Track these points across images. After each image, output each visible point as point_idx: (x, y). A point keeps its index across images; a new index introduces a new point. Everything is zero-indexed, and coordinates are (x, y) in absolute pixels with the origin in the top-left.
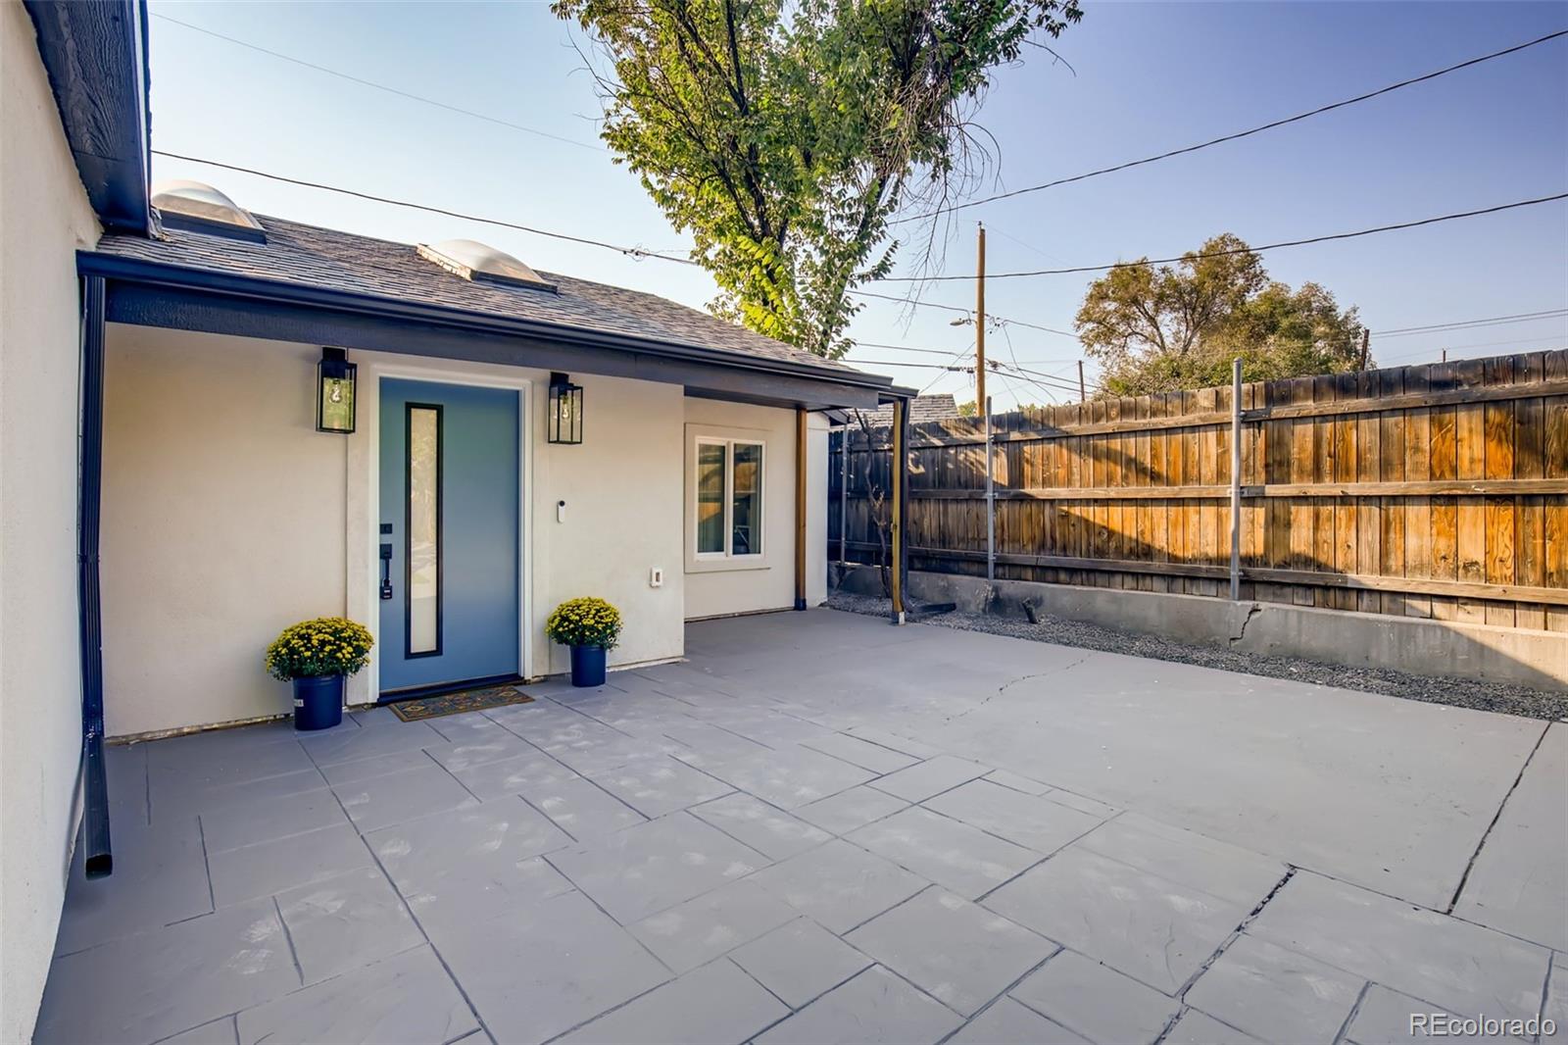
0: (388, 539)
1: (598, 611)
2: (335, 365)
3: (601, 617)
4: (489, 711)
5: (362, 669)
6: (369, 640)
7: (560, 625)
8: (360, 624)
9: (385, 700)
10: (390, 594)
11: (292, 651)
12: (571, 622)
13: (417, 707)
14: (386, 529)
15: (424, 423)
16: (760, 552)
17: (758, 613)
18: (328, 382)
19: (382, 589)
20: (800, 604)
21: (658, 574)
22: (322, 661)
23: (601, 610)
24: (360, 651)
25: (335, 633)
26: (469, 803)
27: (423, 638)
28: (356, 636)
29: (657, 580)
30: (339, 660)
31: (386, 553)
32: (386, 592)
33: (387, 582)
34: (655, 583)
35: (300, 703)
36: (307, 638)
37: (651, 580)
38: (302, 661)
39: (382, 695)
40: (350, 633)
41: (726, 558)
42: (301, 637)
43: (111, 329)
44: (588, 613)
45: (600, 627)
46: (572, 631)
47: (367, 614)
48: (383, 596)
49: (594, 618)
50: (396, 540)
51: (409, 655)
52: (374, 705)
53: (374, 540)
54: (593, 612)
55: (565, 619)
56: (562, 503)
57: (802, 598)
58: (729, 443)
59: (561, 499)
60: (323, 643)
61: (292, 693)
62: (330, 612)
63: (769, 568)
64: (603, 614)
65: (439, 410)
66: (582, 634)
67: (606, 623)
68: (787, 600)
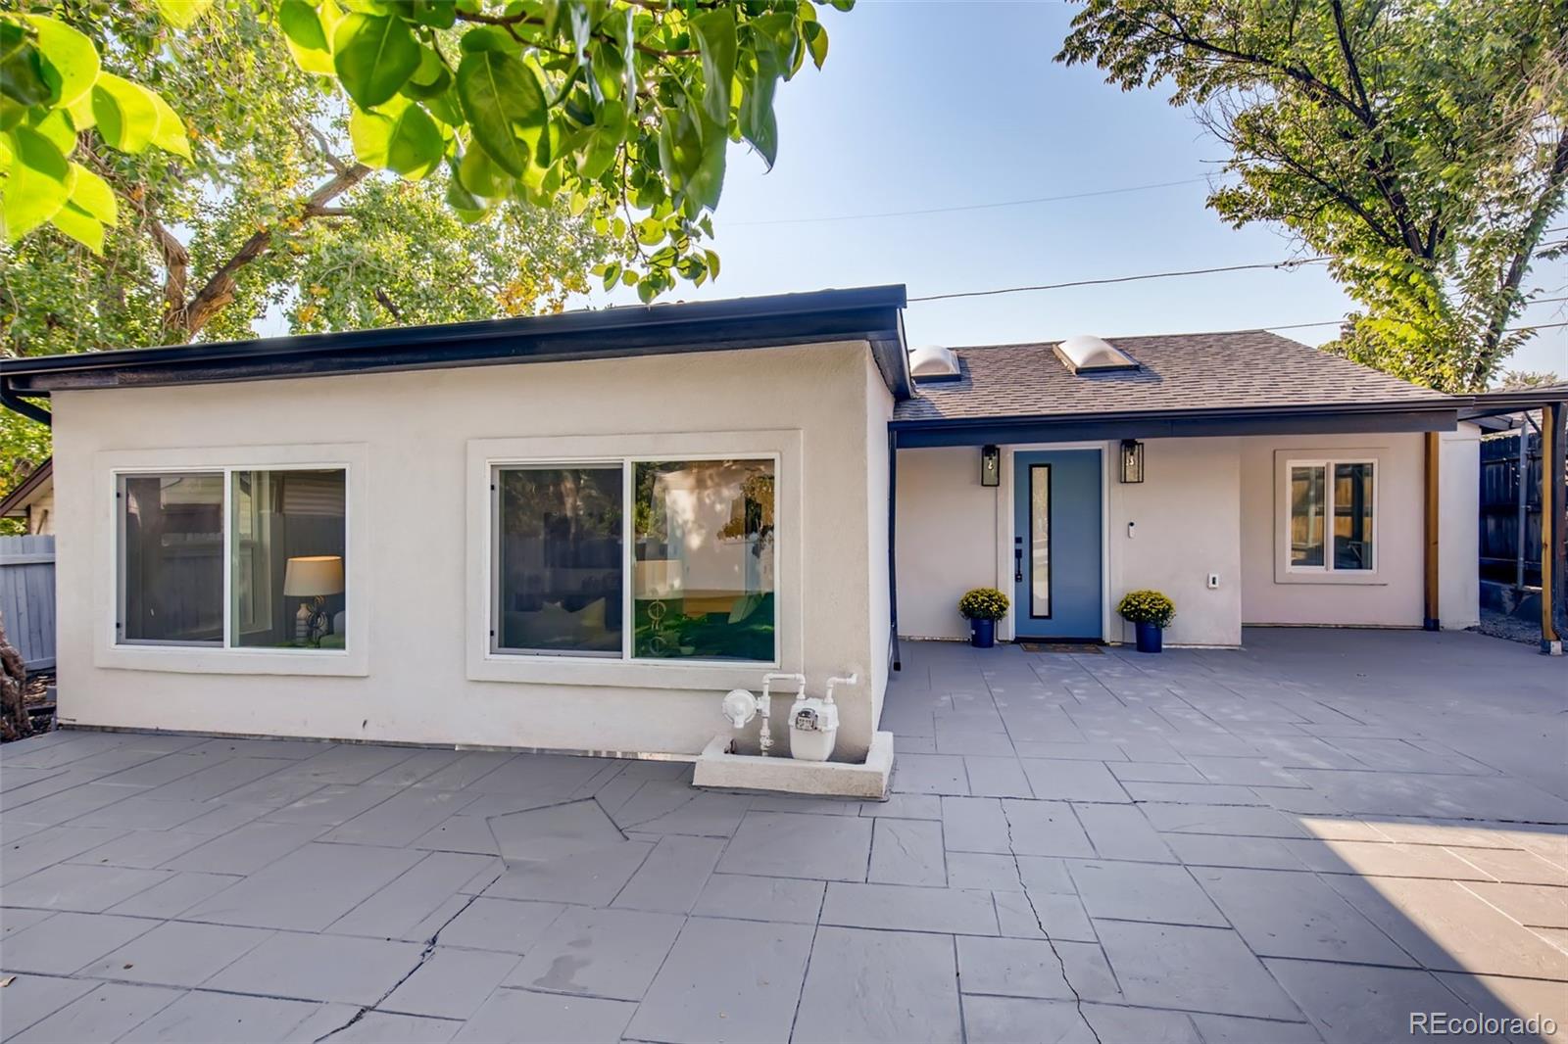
0: (1019, 546)
1: (1152, 600)
2: (990, 451)
3: (1155, 605)
4: (1072, 654)
5: (1004, 619)
6: (1007, 603)
7: (1125, 607)
8: (1003, 593)
9: (1018, 641)
10: (1021, 579)
11: (970, 603)
12: (1132, 606)
13: (1035, 646)
14: (1018, 540)
15: (1040, 475)
16: (1371, 568)
17: (1369, 628)
18: (986, 458)
19: (1016, 576)
20: (1431, 623)
21: (1214, 579)
22: (982, 610)
23: (1156, 599)
24: (1002, 609)
25: (990, 596)
26: (1040, 683)
27: (1040, 609)
28: (1000, 599)
29: (1214, 583)
30: (991, 611)
31: (1018, 554)
32: (1018, 577)
33: (1019, 571)
34: (1211, 585)
35: (974, 632)
36: (975, 597)
37: (1208, 582)
38: (974, 608)
39: (1016, 638)
40: (996, 597)
41: (1327, 571)
42: (974, 597)
43: (898, 451)
44: (1145, 601)
45: (1153, 611)
46: (1132, 612)
47: (1008, 590)
48: (1017, 580)
49: (1150, 603)
50: (1024, 546)
51: (1032, 616)
52: (1012, 642)
53: (1011, 546)
54: (1149, 600)
55: (1129, 603)
56: (1132, 524)
57: (1432, 617)
58: (1328, 465)
59: (1130, 521)
60: (984, 601)
61: (970, 627)
62: (989, 586)
63: (1385, 585)
64: (1156, 602)
65: (1049, 466)
66: (1140, 614)
67: (1159, 610)
68: (1416, 619)
